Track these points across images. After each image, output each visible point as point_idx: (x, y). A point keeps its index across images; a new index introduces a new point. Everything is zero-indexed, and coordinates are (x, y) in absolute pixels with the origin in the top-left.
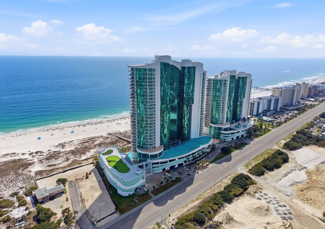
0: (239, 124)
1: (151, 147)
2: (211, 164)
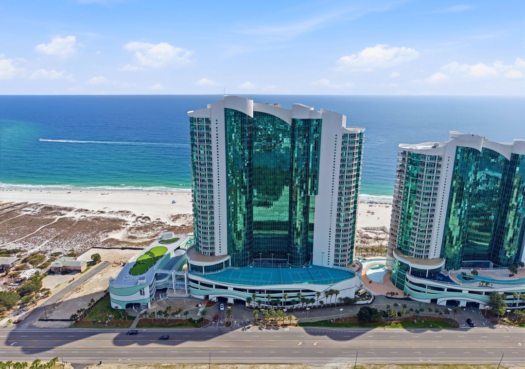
0: (475, 273)
1: (205, 253)
2: (297, 326)
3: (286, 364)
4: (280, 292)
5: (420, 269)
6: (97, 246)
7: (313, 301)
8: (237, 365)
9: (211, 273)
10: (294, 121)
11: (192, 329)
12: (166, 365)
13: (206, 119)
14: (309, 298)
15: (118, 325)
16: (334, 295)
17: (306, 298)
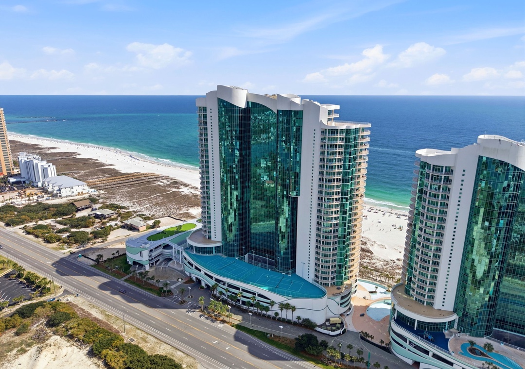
0: (488, 347)
2: (233, 326)
3: (184, 353)
4: (238, 289)
5: (404, 315)
6: (173, 216)
7: (267, 309)
8: (149, 336)
9: (200, 254)
10: (278, 110)
11: (154, 296)
12: (108, 313)
13: (203, 107)
14: (265, 305)
15: (115, 275)
16: (290, 311)
17: (262, 303)
